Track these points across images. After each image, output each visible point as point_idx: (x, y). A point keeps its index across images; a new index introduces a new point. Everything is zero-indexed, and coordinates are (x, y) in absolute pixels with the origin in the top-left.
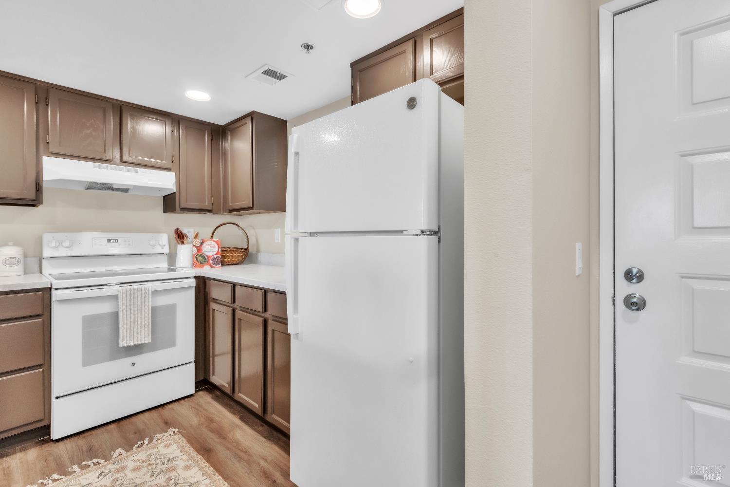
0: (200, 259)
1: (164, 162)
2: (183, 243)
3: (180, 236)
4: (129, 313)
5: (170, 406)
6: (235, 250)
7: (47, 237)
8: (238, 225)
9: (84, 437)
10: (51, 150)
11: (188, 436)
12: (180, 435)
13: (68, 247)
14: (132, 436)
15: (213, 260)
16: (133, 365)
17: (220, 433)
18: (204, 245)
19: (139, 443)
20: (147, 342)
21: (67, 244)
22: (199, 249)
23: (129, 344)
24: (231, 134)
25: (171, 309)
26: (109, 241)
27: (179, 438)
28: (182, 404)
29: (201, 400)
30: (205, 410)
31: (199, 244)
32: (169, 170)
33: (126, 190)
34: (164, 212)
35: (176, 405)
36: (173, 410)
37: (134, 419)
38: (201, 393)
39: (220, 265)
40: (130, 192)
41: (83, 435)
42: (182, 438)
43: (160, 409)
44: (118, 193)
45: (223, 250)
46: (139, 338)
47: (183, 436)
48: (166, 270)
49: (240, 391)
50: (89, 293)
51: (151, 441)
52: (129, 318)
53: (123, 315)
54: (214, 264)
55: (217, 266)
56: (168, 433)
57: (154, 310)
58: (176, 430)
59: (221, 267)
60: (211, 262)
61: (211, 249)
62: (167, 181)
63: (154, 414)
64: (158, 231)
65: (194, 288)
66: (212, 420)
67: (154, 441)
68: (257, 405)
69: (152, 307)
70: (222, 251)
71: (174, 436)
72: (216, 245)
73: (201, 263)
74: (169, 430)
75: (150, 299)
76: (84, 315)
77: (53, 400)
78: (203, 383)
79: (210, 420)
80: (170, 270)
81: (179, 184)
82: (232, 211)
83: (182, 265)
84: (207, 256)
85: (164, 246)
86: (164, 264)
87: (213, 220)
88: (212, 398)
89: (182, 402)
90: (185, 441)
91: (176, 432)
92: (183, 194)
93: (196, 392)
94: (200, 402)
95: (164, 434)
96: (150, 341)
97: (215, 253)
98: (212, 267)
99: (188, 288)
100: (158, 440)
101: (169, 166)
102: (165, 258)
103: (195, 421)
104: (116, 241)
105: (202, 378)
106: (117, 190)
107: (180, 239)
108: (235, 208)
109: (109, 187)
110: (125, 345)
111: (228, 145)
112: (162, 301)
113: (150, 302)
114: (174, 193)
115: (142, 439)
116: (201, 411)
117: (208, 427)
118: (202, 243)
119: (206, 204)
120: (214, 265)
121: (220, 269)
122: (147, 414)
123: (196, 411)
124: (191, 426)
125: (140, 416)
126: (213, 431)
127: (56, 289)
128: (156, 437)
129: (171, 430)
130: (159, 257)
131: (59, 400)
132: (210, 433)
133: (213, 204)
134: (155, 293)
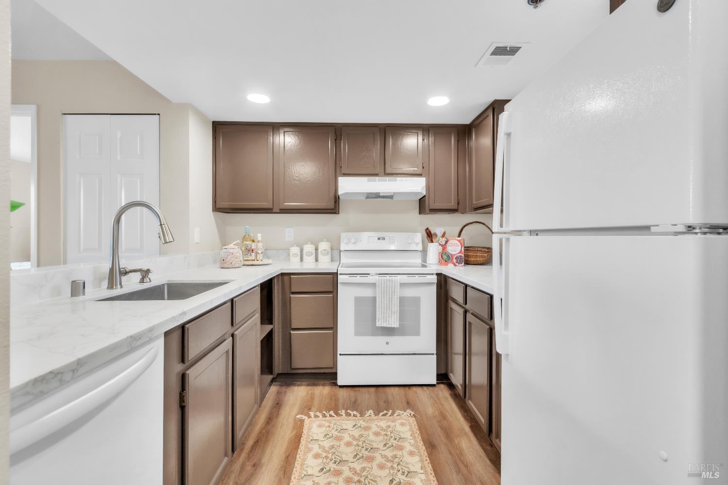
0: (445, 257)
1: (416, 169)
2: (432, 242)
3: (430, 235)
4: (383, 300)
5: (414, 389)
6: (479, 249)
7: (343, 235)
8: (484, 224)
9: (355, 390)
10: (343, 172)
11: (421, 424)
12: (414, 419)
13: (354, 243)
14: (382, 403)
15: (456, 258)
16: (387, 343)
17: (448, 433)
18: (448, 244)
19: (385, 412)
20: (395, 326)
21: (353, 241)
22: (444, 247)
23: (382, 326)
24: (476, 131)
25: (416, 301)
26: (379, 239)
27: (412, 420)
28: (424, 390)
29: (440, 393)
30: (442, 405)
31: (443, 243)
32: (420, 175)
33: (390, 197)
34: (420, 214)
35: (418, 389)
36: (417, 393)
37: (387, 389)
38: (442, 386)
39: (463, 264)
40: (395, 198)
41: (354, 389)
42: (415, 423)
43: (407, 388)
44: (384, 199)
45: (467, 249)
46: (390, 323)
47: (417, 421)
48: (420, 265)
49: (470, 398)
50: (358, 279)
51: (392, 414)
52: (383, 303)
53: (379, 300)
54: (457, 262)
55: (460, 265)
56: (405, 414)
57: (402, 300)
58: (413, 413)
59: (464, 266)
60: (455, 261)
61: (455, 248)
62: (417, 186)
63: (402, 390)
64: (414, 231)
65: (436, 285)
66: (445, 417)
67: (395, 415)
68: (483, 420)
69: (400, 297)
70: (465, 250)
71: (410, 418)
72: (459, 244)
73: (446, 261)
74: (408, 411)
75: (398, 290)
76: (356, 296)
77: (338, 356)
78: (443, 377)
79: (443, 416)
80: (424, 266)
81: (428, 188)
82: (476, 209)
83: (431, 262)
84: (451, 255)
85: (418, 244)
86: (419, 261)
87: (461, 219)
88: (451, 395)
89: (425, 388)
90: (417, 427)
91: (412, 415)
92: (432, 196)
93: (438, 383)
94: (439, 395)
95: (403, 412)
96: (398, 326)
97: (457, 252)
98: (455, 265)
99: (431, 284)
100: (399, 415)
101: (420, 172)
102: (420, 254)
103: (430, 410)
104: (384, 239)
105: (443, 372)
106: (384, 197)
107: (430, 237)
108: (480, 205)
109: (377, 196)
110: (380, 326)
111: (473, 142)
112: (410, 293)
113: (399, 292)
114: (425, 196)
115: (388, 410)
116: (437, 403)
117: (439, 422)
118: (447, 242)
119: (452, 204)
120: (457, 264)
121: (463, 268)
122: (397, 389)
123: (434, 402)
124: (426, 414)
125: (392, 389)
126: (442, 428)
127: (340, 274)
128: (398, 412)
129: (409, 411)
130: (414, 253)
131: (342, 356)
132: (439, 429)
133: (458, 203)
134: (402, 285)
